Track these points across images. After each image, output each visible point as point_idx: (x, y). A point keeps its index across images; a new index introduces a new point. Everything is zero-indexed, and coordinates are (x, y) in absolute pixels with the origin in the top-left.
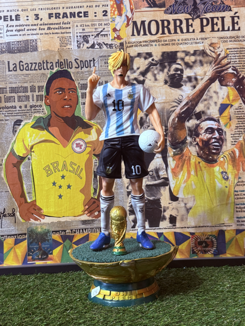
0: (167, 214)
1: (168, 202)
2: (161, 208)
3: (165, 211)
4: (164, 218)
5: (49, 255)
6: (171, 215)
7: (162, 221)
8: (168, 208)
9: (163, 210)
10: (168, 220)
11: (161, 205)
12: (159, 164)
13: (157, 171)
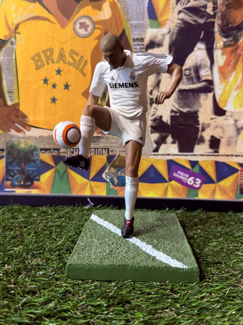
0: (207, 135)
1: (209, 117)
2: (199, 124)
3: (203, 130)
4: (202, 140)
5: (35, 182)
6: (212, 137)
7: (198, 144)
8: (209, 125)
9: (200, 128)
10: (207, 143)
11: (198, 121)
12: (200, 58)
13: (197, 69)
